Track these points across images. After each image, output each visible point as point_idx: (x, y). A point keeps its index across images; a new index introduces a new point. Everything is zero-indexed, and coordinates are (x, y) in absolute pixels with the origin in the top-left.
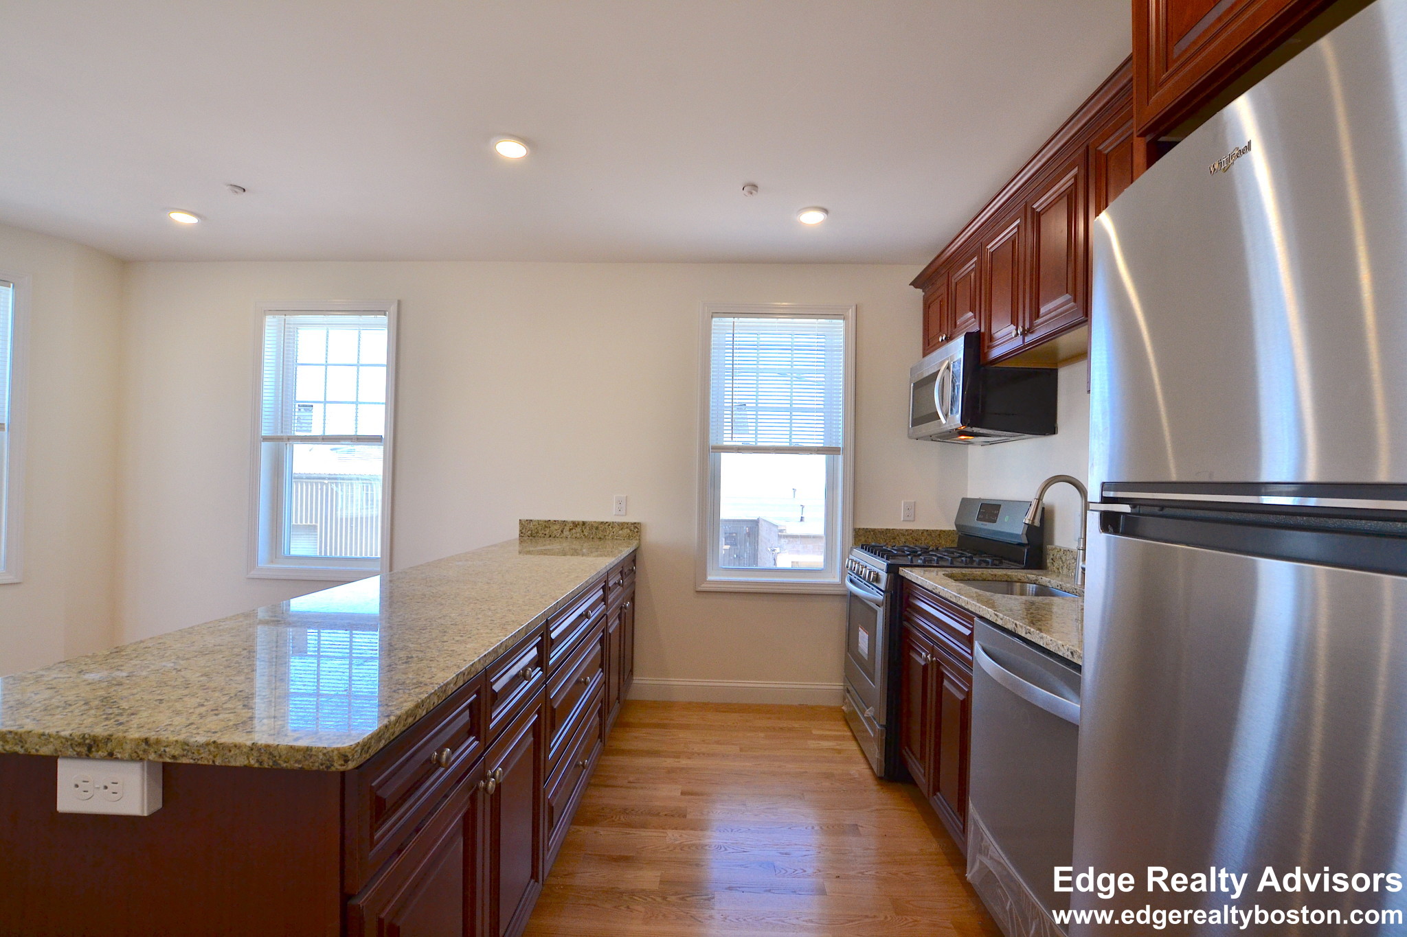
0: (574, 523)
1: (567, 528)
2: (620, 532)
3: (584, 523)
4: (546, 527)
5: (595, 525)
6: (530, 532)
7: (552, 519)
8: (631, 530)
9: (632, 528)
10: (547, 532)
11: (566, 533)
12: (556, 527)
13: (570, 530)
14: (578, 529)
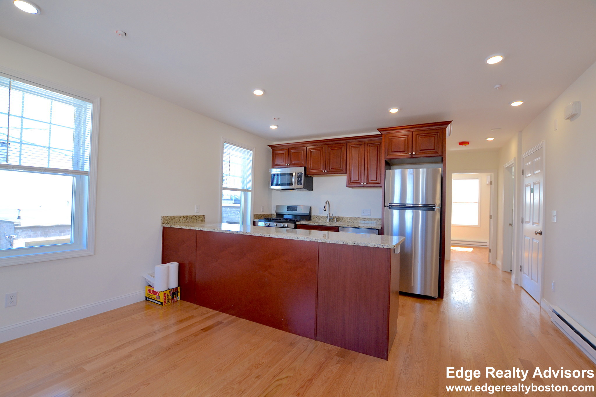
0: (183, 216)
1: (181, 219)
2: (199, 219)
3: (187, 216)
4: (173, 219)
5: (191, 217)
6: (167, 221)
7: (176, 215)
8: (202, 218)
9: (203, 217)
10: (173, 221)
11: (181, 221)
12: (177, 219)
13: (182, 219)
14: (185, 219)
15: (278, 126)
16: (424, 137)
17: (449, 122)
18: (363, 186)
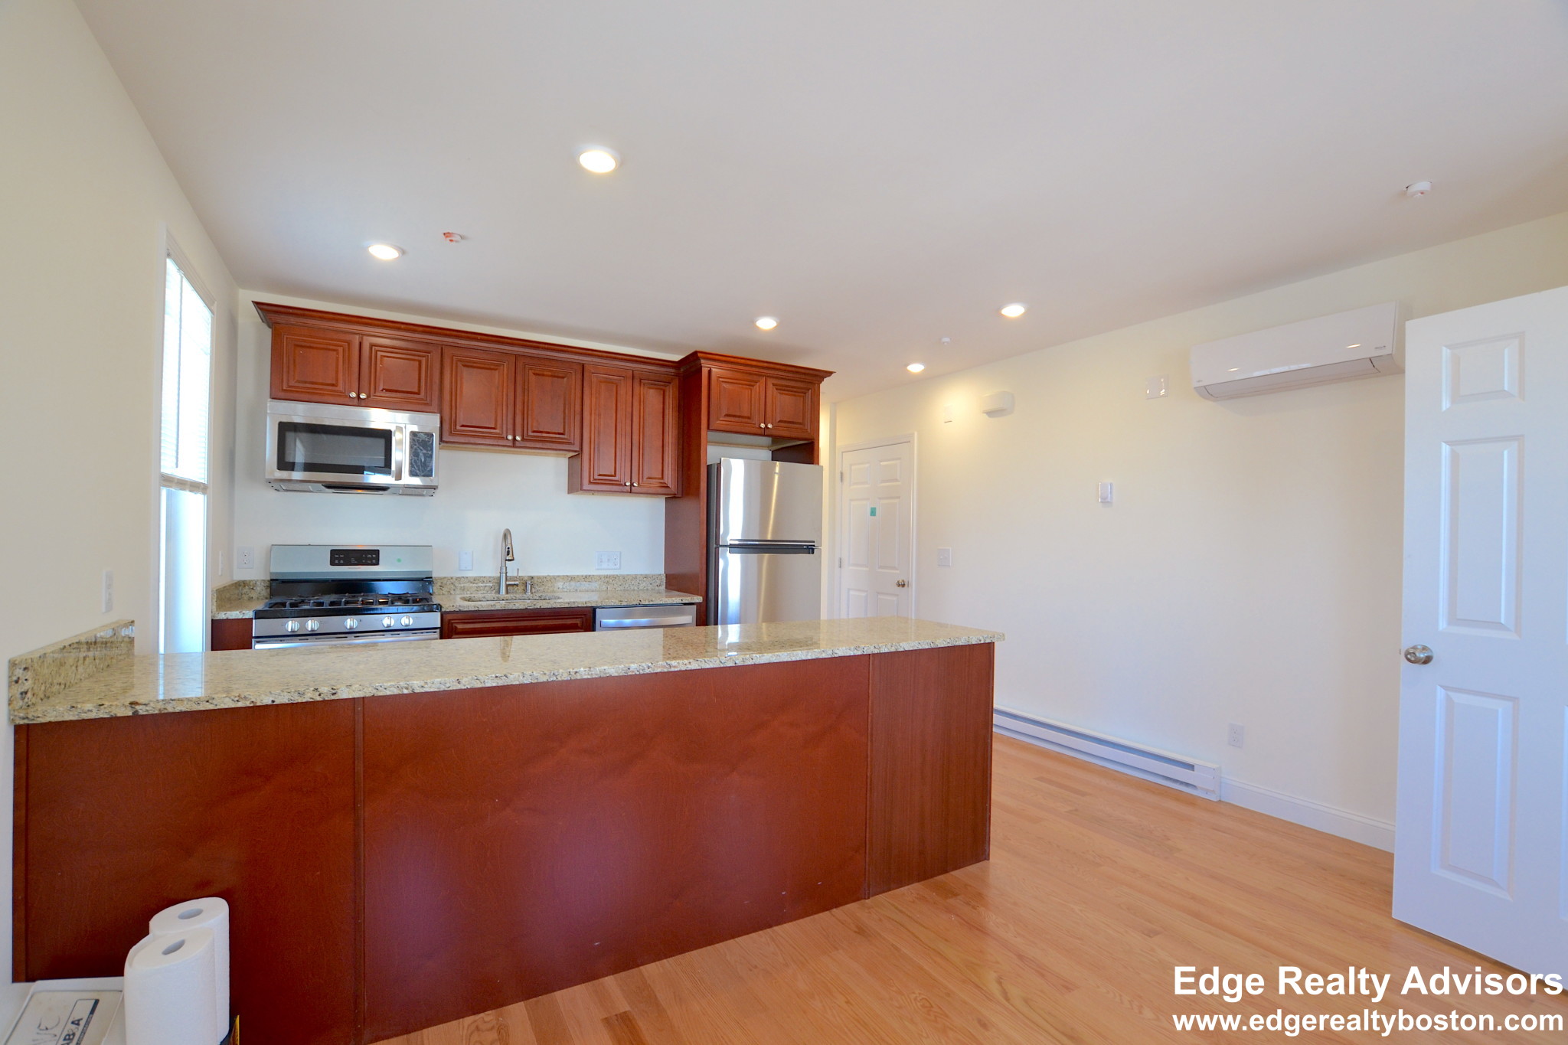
15: (403, 252)
16: (787, 394)
17: (829, 373)
18: (627, 492)
